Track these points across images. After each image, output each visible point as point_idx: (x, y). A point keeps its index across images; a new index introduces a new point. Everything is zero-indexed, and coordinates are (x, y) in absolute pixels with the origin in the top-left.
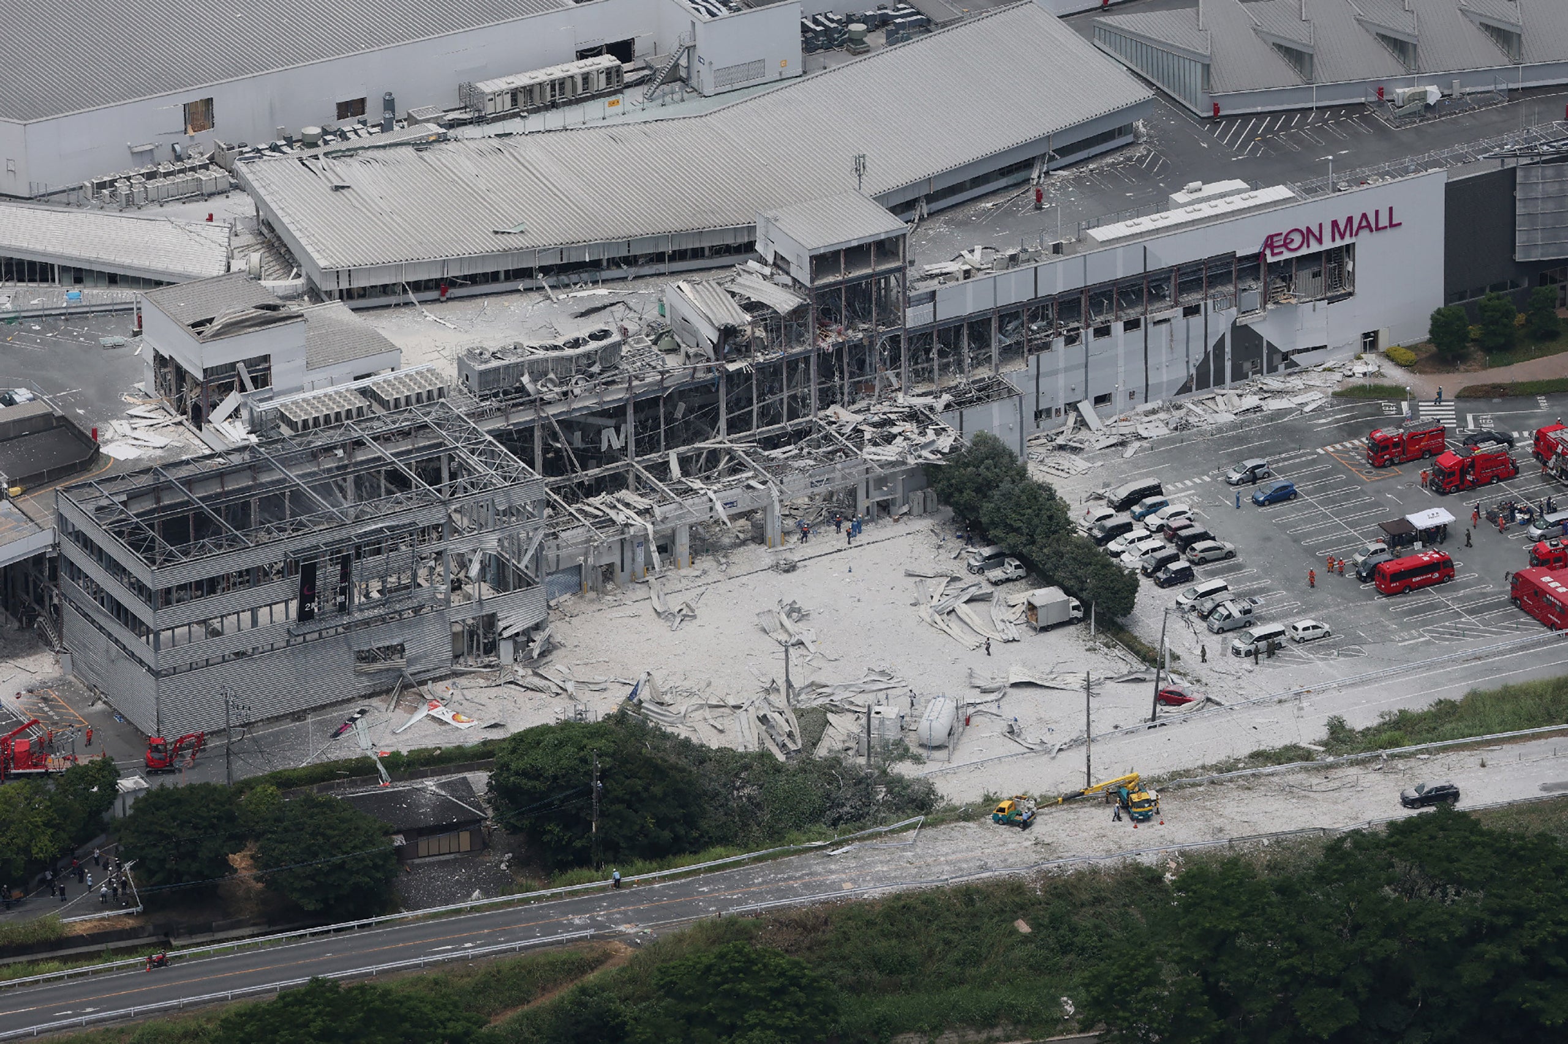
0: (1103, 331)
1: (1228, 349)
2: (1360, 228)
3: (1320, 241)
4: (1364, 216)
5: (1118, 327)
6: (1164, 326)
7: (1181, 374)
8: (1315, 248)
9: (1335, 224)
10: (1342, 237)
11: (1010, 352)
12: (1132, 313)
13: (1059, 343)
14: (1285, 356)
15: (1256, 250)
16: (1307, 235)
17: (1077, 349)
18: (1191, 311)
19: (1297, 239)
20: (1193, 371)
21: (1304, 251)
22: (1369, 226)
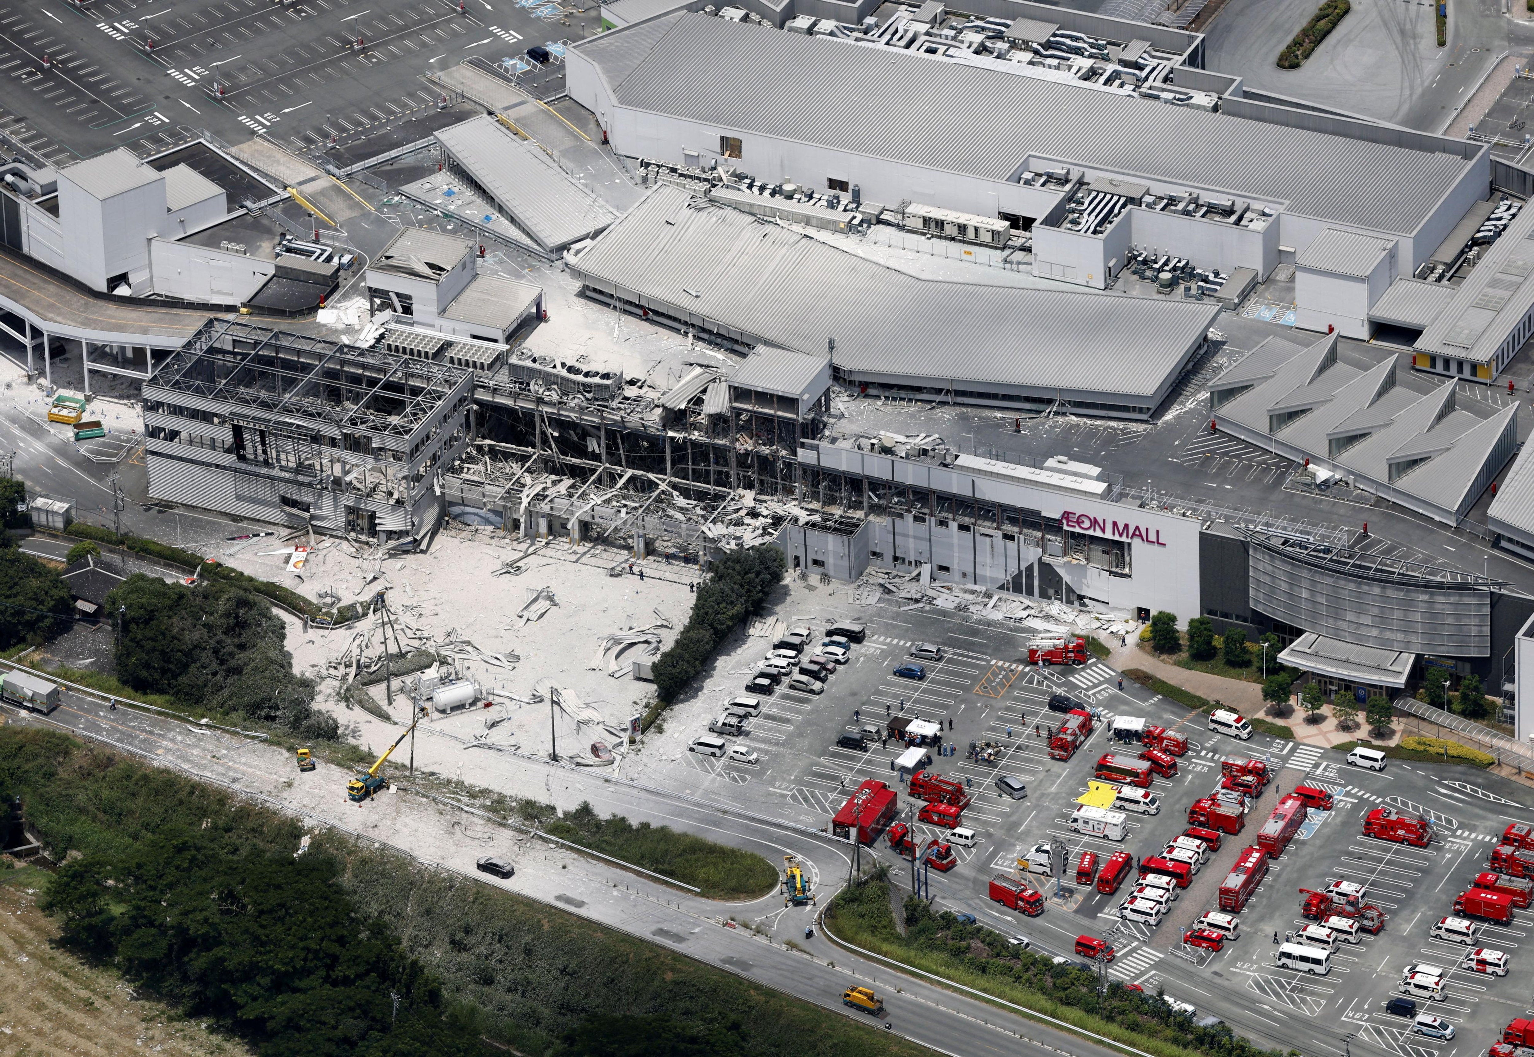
0: (943, 523)
1: (1036, 573)
2: (1134, 534)
3: (1103, 531)
4: (1137, 528)
5: (953, 526)
6: (988, 539)
7: (1002, 577)
8: (1098, 533)
9: (1115, 524)
10: (1121, 535)
11: (874, 509)
12: (967, 520)
13: (909, 518)
14: (1081, 598)
15: (1057, 516)
16: (1094, 522)
17: (922, 528)
18: (1008, 537)
19: (1087, 524)
20: (1009, 578)
21: (1090, 532)
22: (1141, 535)
